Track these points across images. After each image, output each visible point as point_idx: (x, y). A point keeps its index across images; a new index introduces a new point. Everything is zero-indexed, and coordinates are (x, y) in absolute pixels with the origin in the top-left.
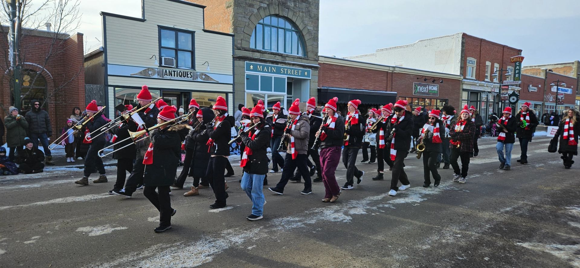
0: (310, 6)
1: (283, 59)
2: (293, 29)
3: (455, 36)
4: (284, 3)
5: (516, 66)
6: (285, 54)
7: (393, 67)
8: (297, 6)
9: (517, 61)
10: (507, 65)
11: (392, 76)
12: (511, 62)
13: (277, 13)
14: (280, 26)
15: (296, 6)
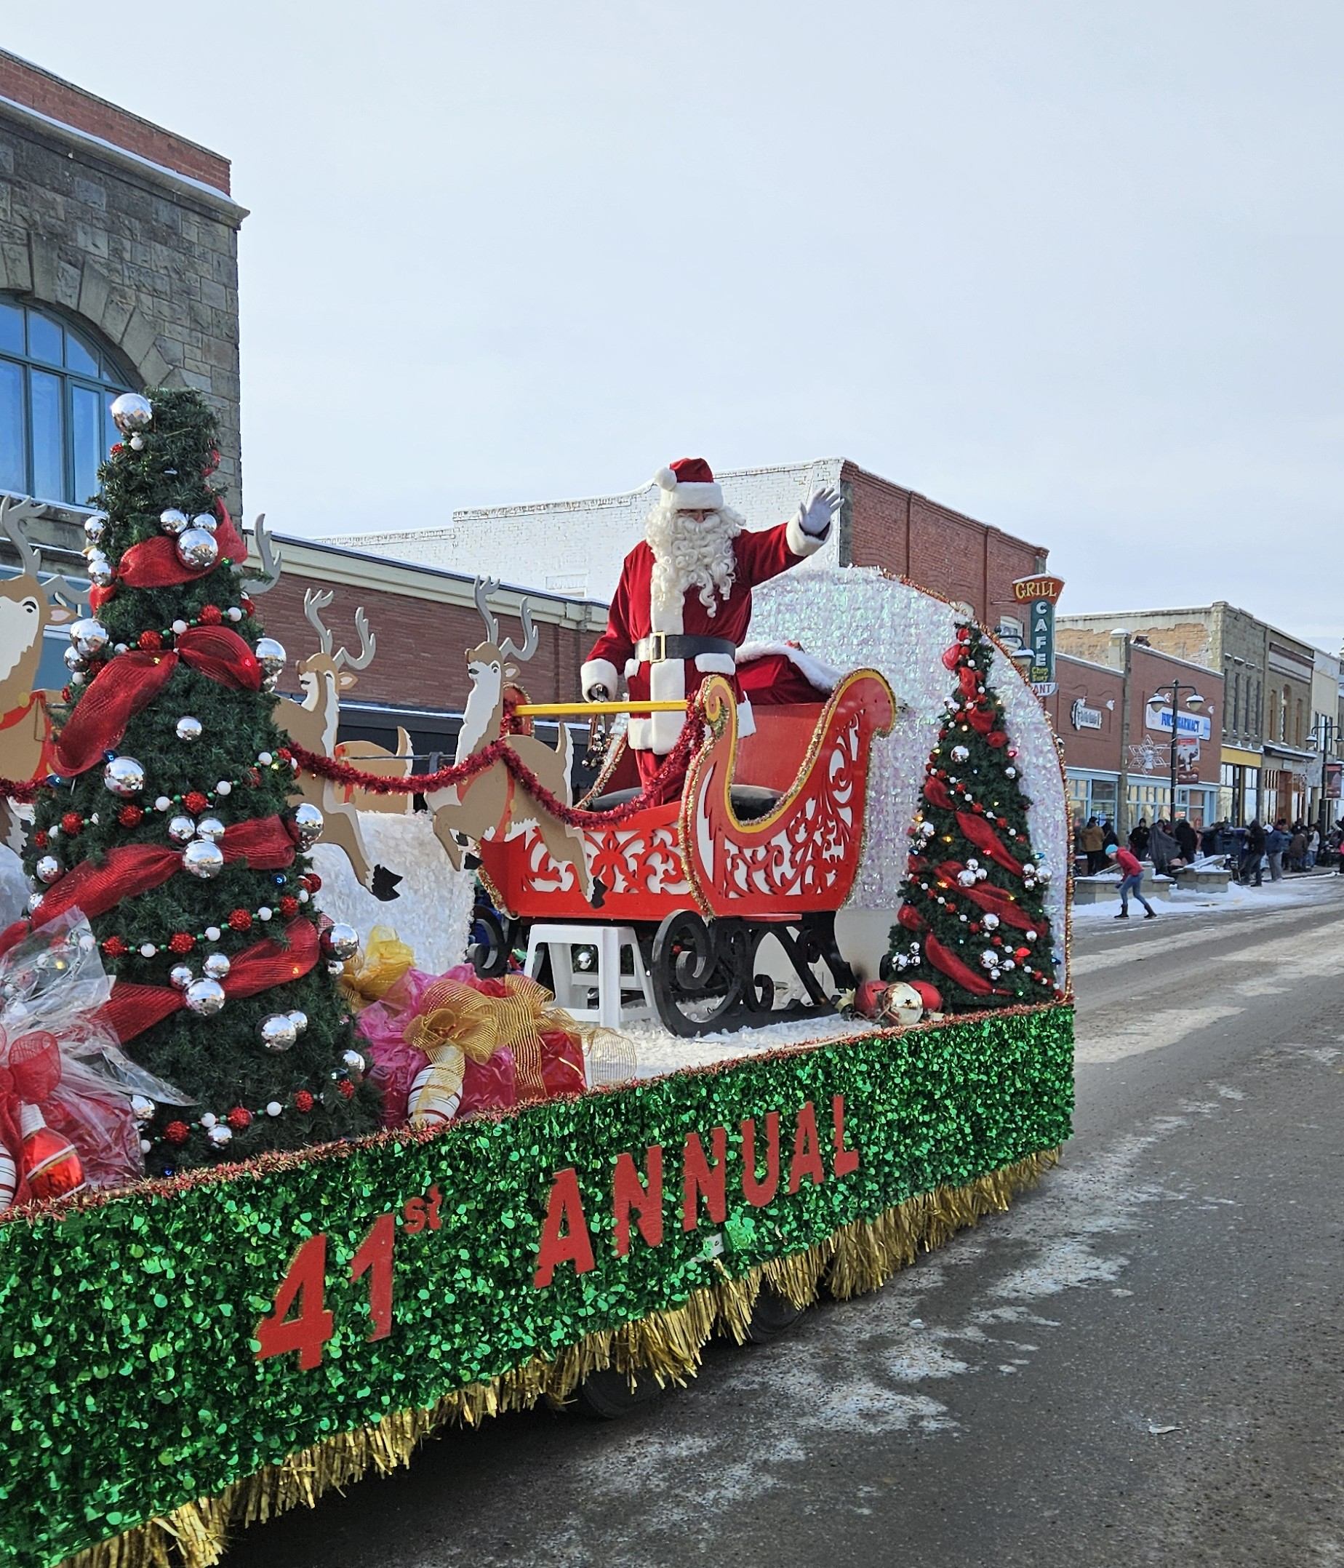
0: (192, 264)
1: (66, 538)
2: (106, 378)
3: (810, 474)
4: (56, 236)
5: (1034, 618)
6: (72, 514)
7: (581, 603)
8: (127, 256)
9: (1040, 599)
10: (999, 613)
11: (577, 643)
12: (1017, 601)
13: (25, 284)
14: (35, 356)
15: (122, 259)
